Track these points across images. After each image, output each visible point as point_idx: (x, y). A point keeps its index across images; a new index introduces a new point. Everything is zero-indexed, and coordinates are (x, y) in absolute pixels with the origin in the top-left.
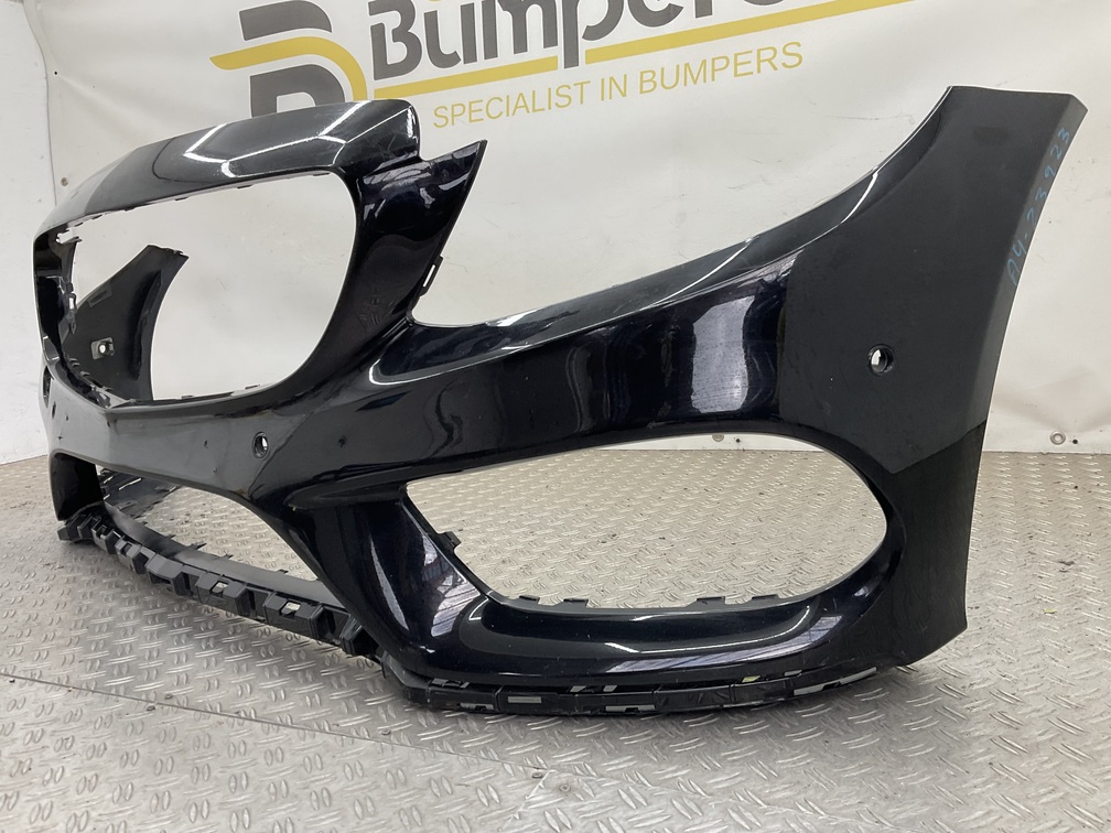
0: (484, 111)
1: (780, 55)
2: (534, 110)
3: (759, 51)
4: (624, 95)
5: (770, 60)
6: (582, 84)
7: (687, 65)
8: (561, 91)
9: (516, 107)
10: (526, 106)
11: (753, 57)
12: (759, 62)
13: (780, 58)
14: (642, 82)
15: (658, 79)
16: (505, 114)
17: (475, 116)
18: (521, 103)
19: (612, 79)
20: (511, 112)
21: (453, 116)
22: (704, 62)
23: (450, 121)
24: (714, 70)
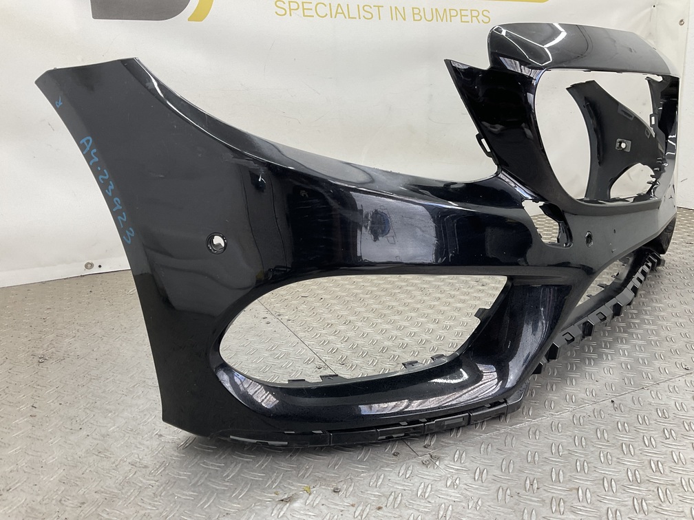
0: (314, 9)
1: (481, 16)
2: (349, 18)
3: (471, 10)
4: (405, 20)
5: (477, 17)
6: (378, 7)
7: (436, 9)
8: (366, 8)
9: (337, 13)
10: (343, 13)
11: (468, 13)
12: (472, 17)
13: (481, 17)
14: (414, 14)
15: (422, 14)
16: (329, 15)
17: (307, 12)
18: (340, 11)
19: (396, 8)
20: (333, 16)
21: (290, 9)
22: (445, 10)
23: (288, 12)
24: (451, 16)
